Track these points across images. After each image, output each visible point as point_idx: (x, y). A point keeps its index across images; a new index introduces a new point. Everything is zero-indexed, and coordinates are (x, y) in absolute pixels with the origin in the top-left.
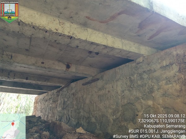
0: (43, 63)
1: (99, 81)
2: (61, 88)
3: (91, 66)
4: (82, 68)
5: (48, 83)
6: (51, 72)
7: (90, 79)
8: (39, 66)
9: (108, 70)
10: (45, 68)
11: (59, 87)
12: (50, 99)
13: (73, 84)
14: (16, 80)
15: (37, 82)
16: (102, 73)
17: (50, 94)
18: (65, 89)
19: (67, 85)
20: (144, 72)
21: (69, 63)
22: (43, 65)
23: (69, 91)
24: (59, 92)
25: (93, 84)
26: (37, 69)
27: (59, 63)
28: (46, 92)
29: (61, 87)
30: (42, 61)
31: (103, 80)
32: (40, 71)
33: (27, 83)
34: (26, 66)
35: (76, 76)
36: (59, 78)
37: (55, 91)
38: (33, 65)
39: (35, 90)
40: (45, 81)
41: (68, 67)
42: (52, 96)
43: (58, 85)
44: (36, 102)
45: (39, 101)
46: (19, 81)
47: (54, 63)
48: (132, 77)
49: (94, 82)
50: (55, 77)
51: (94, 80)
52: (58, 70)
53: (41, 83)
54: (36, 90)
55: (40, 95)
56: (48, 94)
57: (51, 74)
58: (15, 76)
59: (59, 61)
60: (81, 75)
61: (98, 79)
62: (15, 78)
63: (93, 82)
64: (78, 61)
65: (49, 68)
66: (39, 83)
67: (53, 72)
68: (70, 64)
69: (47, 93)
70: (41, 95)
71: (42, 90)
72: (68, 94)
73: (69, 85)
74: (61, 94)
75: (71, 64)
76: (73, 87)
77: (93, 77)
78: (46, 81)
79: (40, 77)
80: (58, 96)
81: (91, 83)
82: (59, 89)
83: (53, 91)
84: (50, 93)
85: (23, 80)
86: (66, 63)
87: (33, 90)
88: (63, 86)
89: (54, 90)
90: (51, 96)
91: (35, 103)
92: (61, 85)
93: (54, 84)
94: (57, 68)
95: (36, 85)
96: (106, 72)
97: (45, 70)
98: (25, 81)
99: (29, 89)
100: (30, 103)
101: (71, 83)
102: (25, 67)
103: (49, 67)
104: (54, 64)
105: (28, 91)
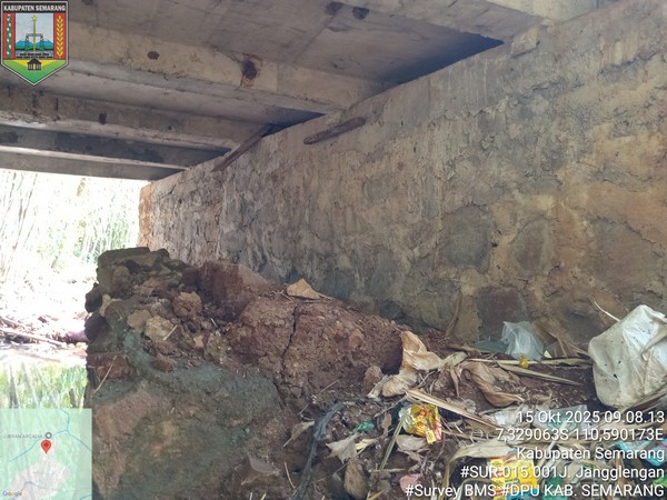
0: (153, 56)
1: (366, 127)
2: (227, 155)
3: (336, 66)
4: (301, 75)
5: (180, 137)
6: (190, 91)
7: (333, 118)
8: (139, 70)
9: (402, 85)
10: (165, 75)
11: (221, 151)
12: (193, 193)
13: (271, 142)
14: (66, 124)
15: (141, 131)
16: (380, 98)
17: (190, 176)
18: (242, 160)
19: (251, 146)
20: (538, 88)
21: (254, 56)
22: (154, 65)
23: (258, 166)
24: (220, 168)
25: (343, 138)
26: (135, 81)
27: (214, 55)
28: (176, 171)
29: (230, 150)
30: (151, 48)
31: (381, 124)
32: (147, 90)
33: (105, 138)
34: (94, 69)
35: (281, 110)
36: (220, 117)
37: (209, 166)
38: (120, 62)
39: (135, 162)
40: (170, 128)
41: (250, 71)
42: (201, 185)
43: (218, 143)
44: (146, 207)
45: (154, 200)
46: (75, 130)
47: (195, 55)
48: (488, 110)
49: (347, 131)
50: (203, 115)
51: (347, 123)
52: (211, 83)
53: (155, 137)
54: (141, 163)
55: (156, 183)
56: (183, 178)
57: (189, 99)
58: (57, 108)
59: (215, 48)
60: (299, 106)
61: (362, 121)
62: (59, 118)
63: (343, 132)
64: (287, 46)
65: (178, 76)
66: (150, 135)
67: (196, 92)
68: (254, 61)
69: (179, 175)
70: (160, 181)
71: (162, 162)
72: (255, 176)
73: (255, 144)
74: (230, 176)
75: (260, 59)
76: (272, 152)
77: (344, 111)
78: (173, 129)
79: (149, 113)
80: (220, 183)
81: (337, 135)
82: (222, 158)
83: (199, 166)
84: (191, 172)
85: (89, 123)
86: (242, 58)
87: (128, 162)
88: (235, 147)
89: (206, 164)
90: (197, 182)
91: (141, 208)
92: (228, 143)
93: (204, 141)
94: (208, 75)
95: (137, 143)
96: (392, 92)
97: (164, 82)
98: (96, 128)
99: (117, 161)
100: (126, 210)
101: (265, 135)
102: (89, 74)
103: (176, 70)
104: (195, 59)
105: (111, 165)
